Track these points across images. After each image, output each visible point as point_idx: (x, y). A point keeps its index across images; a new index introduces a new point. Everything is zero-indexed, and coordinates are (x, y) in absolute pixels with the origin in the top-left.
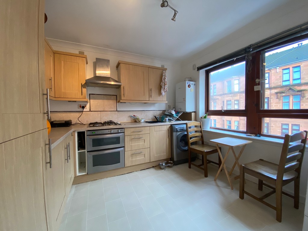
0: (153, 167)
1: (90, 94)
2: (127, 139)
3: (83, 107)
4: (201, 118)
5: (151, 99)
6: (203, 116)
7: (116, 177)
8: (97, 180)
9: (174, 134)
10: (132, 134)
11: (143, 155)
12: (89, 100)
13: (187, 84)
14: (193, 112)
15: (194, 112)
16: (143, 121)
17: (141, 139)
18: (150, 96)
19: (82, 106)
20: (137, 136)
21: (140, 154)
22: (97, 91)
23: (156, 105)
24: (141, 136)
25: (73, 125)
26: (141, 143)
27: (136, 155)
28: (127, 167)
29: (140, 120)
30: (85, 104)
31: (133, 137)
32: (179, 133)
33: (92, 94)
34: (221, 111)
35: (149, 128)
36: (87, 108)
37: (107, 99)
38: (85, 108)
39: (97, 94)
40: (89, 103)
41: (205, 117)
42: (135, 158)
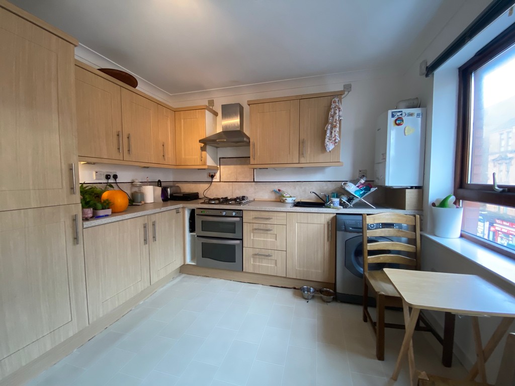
0: (295, 288)
1: (220, 158)
2: (246, 227)
3: (212, 177)
4: (434, 205)
5: (302, 160)
6: (437, 200)
7: (232, 282)
8: (208, 277)
9: (339, 234)
10: (253, 222)
11: (274, 262)
12: (219, 166)
13: (393, 116)
14: (412, 188)
15: (416, 187)
16: (289, 200)
17: (269, 232)
18: (301, 154)
19: (211, 174)
20: (262, 227)
21: (267, 258)
22: (228, 152)
23: (327, 170)
24: (269, 227)
25: (200, 199)
26: (270, 239)
27: (261, 257)
28: (246, 272)
29: (285, 198)
30: (214, 172)
31: (256, 226)
32: (350, 235)
33: (223, 158)
34: (491, 188)
35: (284, 214)
36: (216, 179)
37: (240, 164)
38: (215, 177)
39: (228, 158)
40: (219, 171)
41: (443, 204)
42: (259, 263)
